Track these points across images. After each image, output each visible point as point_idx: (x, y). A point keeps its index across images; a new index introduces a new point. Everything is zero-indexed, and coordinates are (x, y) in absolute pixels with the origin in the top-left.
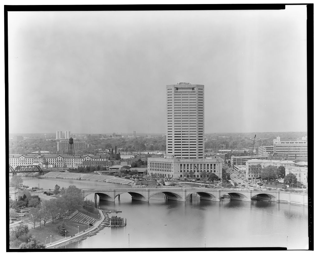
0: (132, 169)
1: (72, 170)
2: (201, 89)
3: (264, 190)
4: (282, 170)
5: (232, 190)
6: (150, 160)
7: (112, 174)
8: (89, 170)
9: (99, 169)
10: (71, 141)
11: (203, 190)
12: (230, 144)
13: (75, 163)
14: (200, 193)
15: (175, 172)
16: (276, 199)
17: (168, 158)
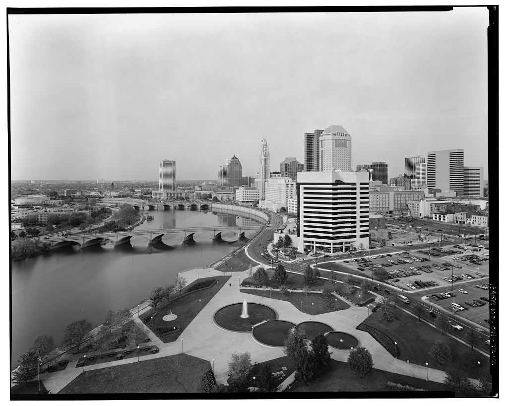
0: (144, 196)
1: (115, 197)
2: (174, 162)
3: (205, 203)
4: (210, 196)
5: (192, 203)
6: (153, 192)
7: (135, 198)
8: (123, 196)
9: (128, 196)
10: (113, 184)
11: (180, 204)
12: (181, 185)
13: (116, 193)
14: (179, 205)
15: (164, 197)
16: (210, 207)
17: (161, 191)
